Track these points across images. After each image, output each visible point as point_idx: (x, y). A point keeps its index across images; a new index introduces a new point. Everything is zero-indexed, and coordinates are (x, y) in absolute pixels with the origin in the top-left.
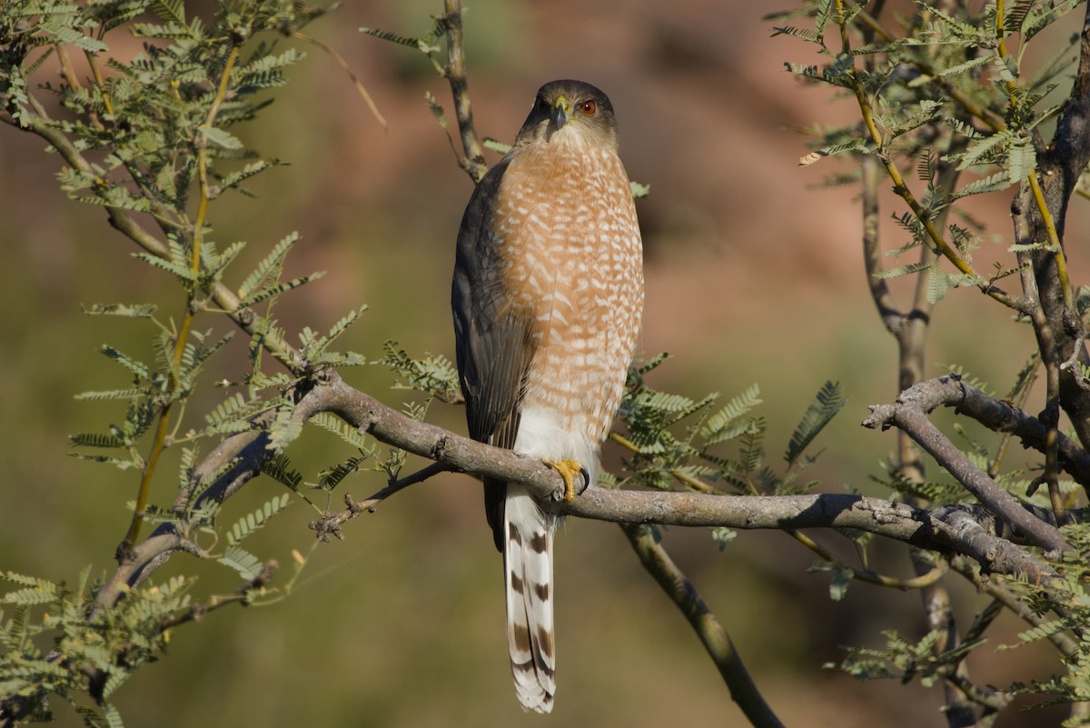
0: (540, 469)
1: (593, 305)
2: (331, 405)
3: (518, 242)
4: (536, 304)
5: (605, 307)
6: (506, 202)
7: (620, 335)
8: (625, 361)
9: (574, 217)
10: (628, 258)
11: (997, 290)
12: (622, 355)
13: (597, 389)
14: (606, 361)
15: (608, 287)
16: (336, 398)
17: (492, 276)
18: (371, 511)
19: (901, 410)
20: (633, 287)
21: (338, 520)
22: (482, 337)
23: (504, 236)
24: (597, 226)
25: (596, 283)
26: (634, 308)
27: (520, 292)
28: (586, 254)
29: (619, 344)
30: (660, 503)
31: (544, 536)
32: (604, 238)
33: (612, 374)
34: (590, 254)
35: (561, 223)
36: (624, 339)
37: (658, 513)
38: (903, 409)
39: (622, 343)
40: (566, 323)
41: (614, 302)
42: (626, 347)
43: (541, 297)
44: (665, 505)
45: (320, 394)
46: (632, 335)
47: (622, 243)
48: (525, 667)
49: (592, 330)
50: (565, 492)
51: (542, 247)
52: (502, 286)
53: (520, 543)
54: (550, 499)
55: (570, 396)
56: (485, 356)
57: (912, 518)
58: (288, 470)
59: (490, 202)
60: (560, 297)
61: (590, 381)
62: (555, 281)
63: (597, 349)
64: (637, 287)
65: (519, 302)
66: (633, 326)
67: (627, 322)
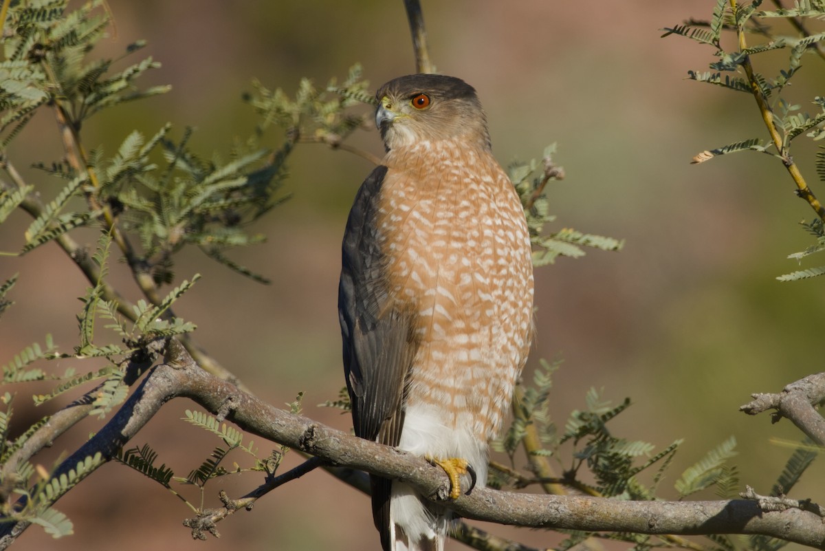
0: (423, 466)
1: (477, 299)
2: (185, 389)
3: (400, 238)
4: (418, 299)
5: (488, 302)
6: (387, 201)
7: (506, 331)
8: (513, 358)
9: (456, 213)
10: (513, 253)
12: (510, 352)
13: (483, 385)
14: (491, 357)
15: (492, 282)
16: (190, 383)
17: (374, 274)
18: (249, 509)
19: (785, 398)
20: (519, 282)
21: (214, 518)
22: (366, 336)
23: (386, 233)
24: (480, 220)
25: (480, 278)
26: (521, 304)
27: (403, 288)
28: (468, 249)
29: (505, 341)
30: (556, 506)
31: (434, 538)
32: (488, 232)
33: (499, 371)
34: (473, 249)
35: (444, 218)
36: (510, 335)
37: (554, 516)
38: (788, 398)
39: (509, 339)
40: (450, 319)
41: (499, 297)
42: (514, 344)
43: (424, 292)
44: (561, 508)
45: (172, 378)
46: (521, 332)
47: (505, 237)
49: (475, 326)
50: (451, 490)
51: (424, 243)
52: (385, 284)
53: (407, 544)
54: (435, 497)
55: (455, 392)
56: (369, 355)
57: (799, 508)
58: (156, 465)
59: (373, 201)
60: (442, 291)
61: (475, 376)
62: (437, 276)
63: (481, 344)
64: (524, 283)
65: (401, 298)
66: (521, 322)
67: (513, 318)
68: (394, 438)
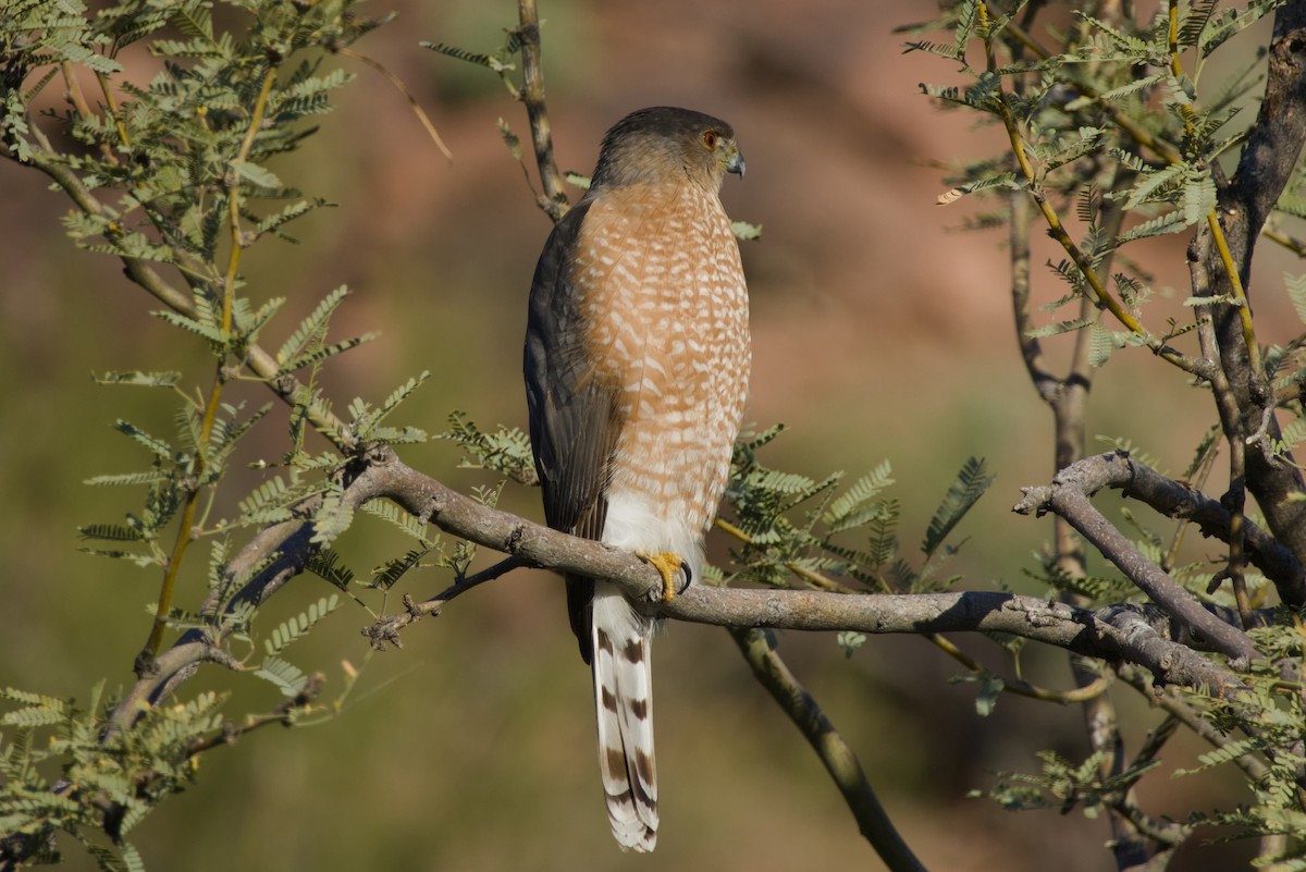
0: (634, 564)
1: (691, 371)
2: (387, 489)
3: (601, 298)
4: (623, 371)
5: (704, 373)
6: (587, 249)
7: (723, 404)
8: (730, 435)
9: (669, 266)
10: (731, 313)
11: (1171, 351)
12: (726, 428)
13: (697, 469)
14: (707, 436)
15: (708, 349)
16: (392, 482)
17: (570, 338)
18: (434, 615)
19: (1058, 492)
20: (738, 347)
21: (396, 625)
22: (560, 412)
23: (583, 291)
24: (695, 276)
25: (694, 346)
26: (739, 372)
27: (604, 358)
28: (681, 311)
29: (722, 415)
30: (775, 603)
31: (640, 642)
32: (703, 291)
33: (715, 452)
34: (686, 311)
35: (653, 274)
36: (727, 408)
37: (772, 616)
38: (1061, 492)
39: (726, 414)
40: (660, 395)
41: (716, 366)
42: (731, 418)
43: (629, 363)
44: (781, 606)
45: (373, 476)
46: (739, 403)
47: (724, 296)
48: (622, 798)
49: (689, 401)
50: (664, 591)
51: (631, 305)
52: (583, 351)
53: (611, 652)
54: (645, 599)
55: (664, 479)
56: (564, 433)
57: (1073, 620)
58: (337, 566)
59: (567, 251)
60: (652, 363)
61: (689, 460)
62: (646, 344)
63: (696, 422)
64: (743, 347)
65: (602, 370)
66: (739, 392)
67: (731, 389)
68: (595, 531)
